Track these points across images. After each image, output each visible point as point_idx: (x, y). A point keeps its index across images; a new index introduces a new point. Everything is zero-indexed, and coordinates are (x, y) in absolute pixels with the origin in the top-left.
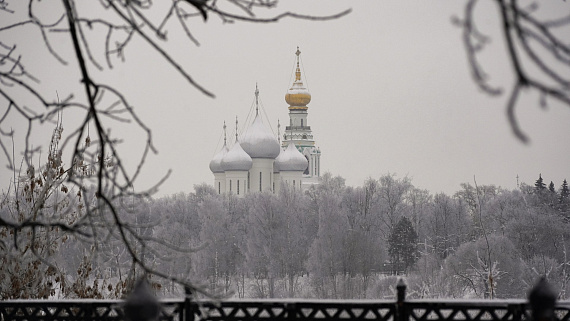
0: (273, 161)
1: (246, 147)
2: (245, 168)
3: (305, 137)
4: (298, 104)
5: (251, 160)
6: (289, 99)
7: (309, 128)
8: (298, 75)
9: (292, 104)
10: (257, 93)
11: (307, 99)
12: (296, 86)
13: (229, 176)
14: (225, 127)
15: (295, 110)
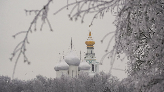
0: (78, 66)
1: (67, 61)
2: (67, 69)
3: (92, 57)
4: (90, 45)
5: (68, 66)
6: (87, 43)
7: (94, 54)
8: (90, 34)
9: (88, 45)
10: (71, 41)
11: (94, 43)
12: (89, 38)
13: (60, 72)
14: (60, 54)
15: (89, 47)
